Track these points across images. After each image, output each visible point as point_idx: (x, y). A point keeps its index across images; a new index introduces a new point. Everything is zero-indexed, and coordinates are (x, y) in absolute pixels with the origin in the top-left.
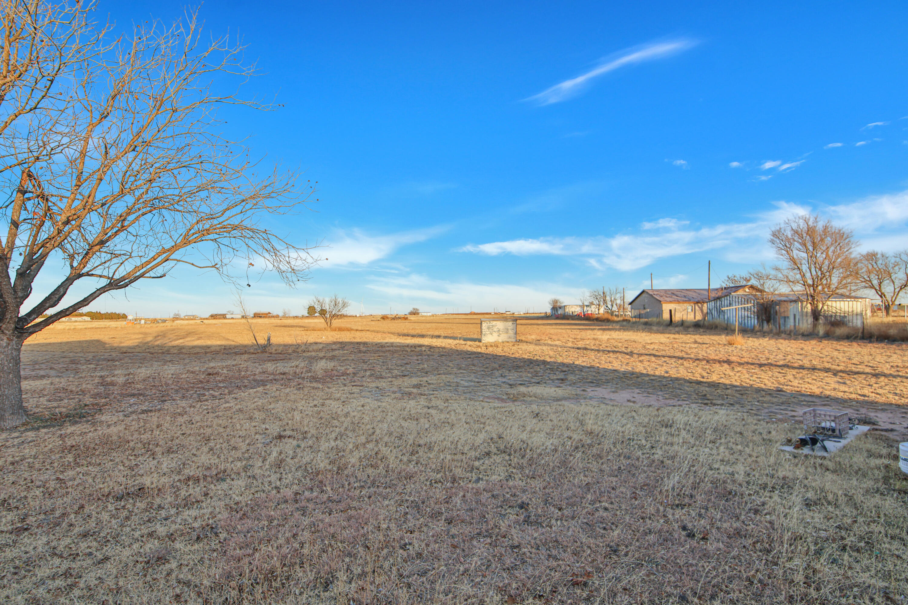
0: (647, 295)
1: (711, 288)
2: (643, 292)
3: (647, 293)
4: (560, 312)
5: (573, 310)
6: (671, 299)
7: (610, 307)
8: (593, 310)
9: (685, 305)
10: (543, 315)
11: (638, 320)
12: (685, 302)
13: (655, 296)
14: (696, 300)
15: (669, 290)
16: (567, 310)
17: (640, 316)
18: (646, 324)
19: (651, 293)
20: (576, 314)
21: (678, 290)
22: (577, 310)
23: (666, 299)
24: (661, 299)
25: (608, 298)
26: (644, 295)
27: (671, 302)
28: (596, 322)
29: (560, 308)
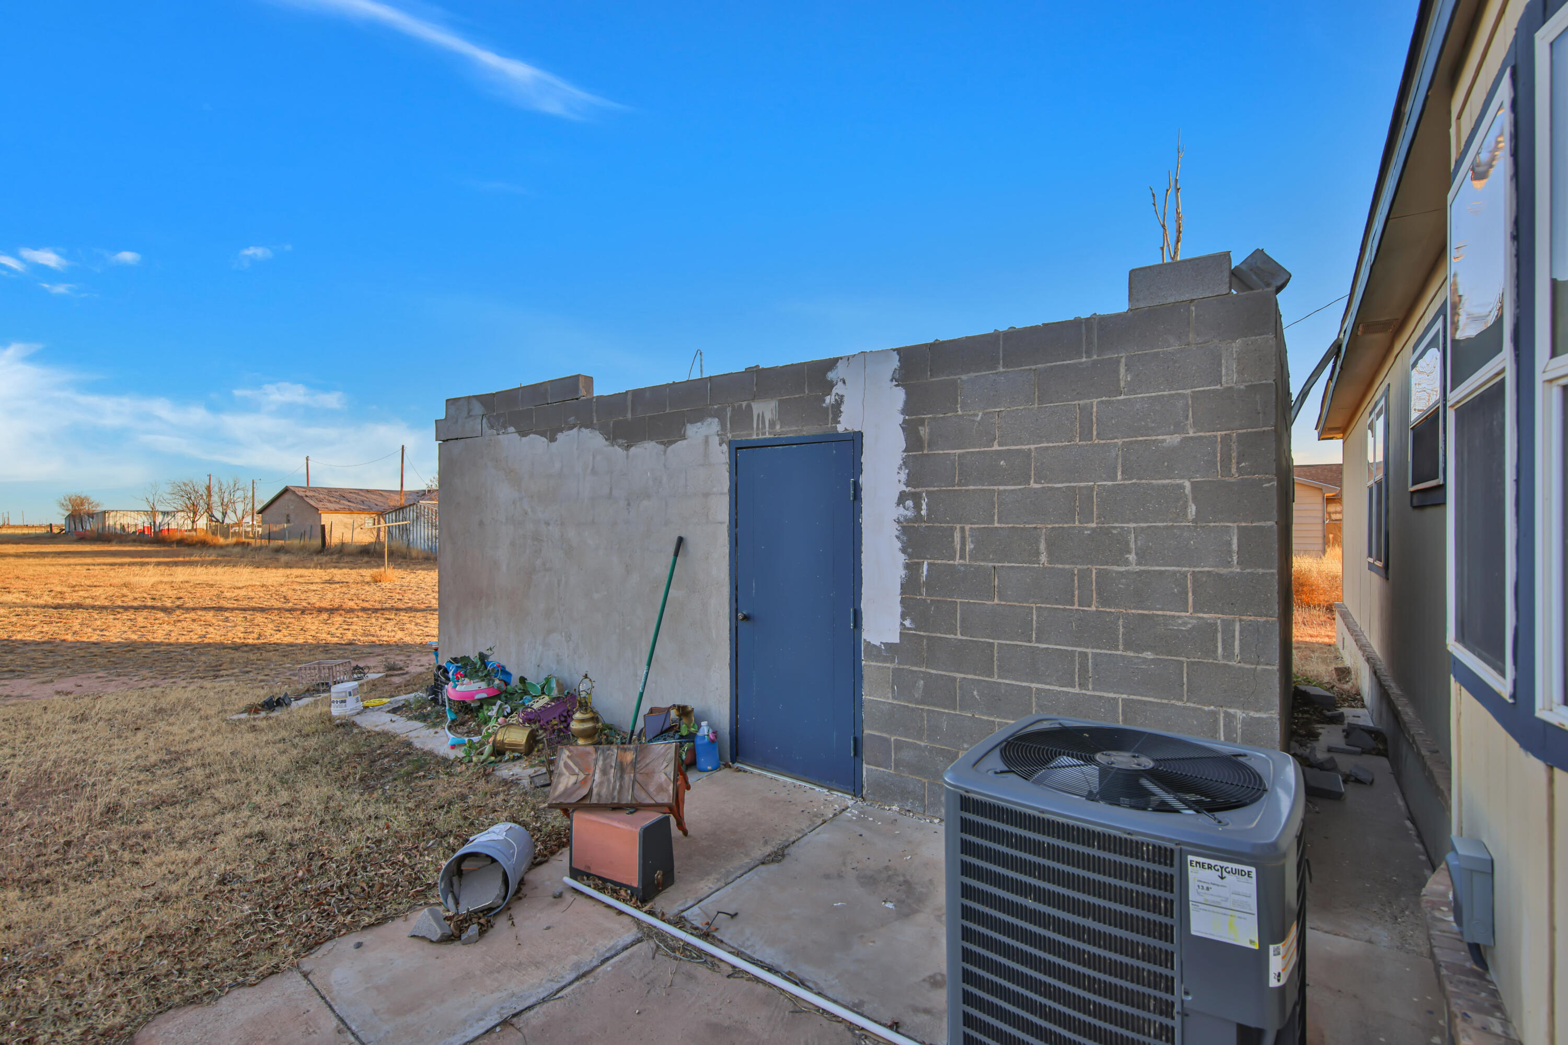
0: (293, 497)
1: (405, 489)
2: (286, 490)
3: (294, 492)
4: (90, 526)
5: (126, 521)
6: (337, 506)
7: (219, 515)
8: (180, 523)
9: (363, 516)
10: (43, 531)
11: (264, 542)
12: (362, 511)
13: (307, 499)
14: (381, 509)
15: (336, 490)
16: (110, 522)
17: (269, 536)
18: (278, 550)
19: (301, 494)
20: (132, 530)
21: (352, 491)
22: (136, 522)
23: (329, 505)
24: (319, 505)
25: (215, 498)
26: (287, 496)
27: (336, 511)
28: (175, 547)
29: (91, 515)
